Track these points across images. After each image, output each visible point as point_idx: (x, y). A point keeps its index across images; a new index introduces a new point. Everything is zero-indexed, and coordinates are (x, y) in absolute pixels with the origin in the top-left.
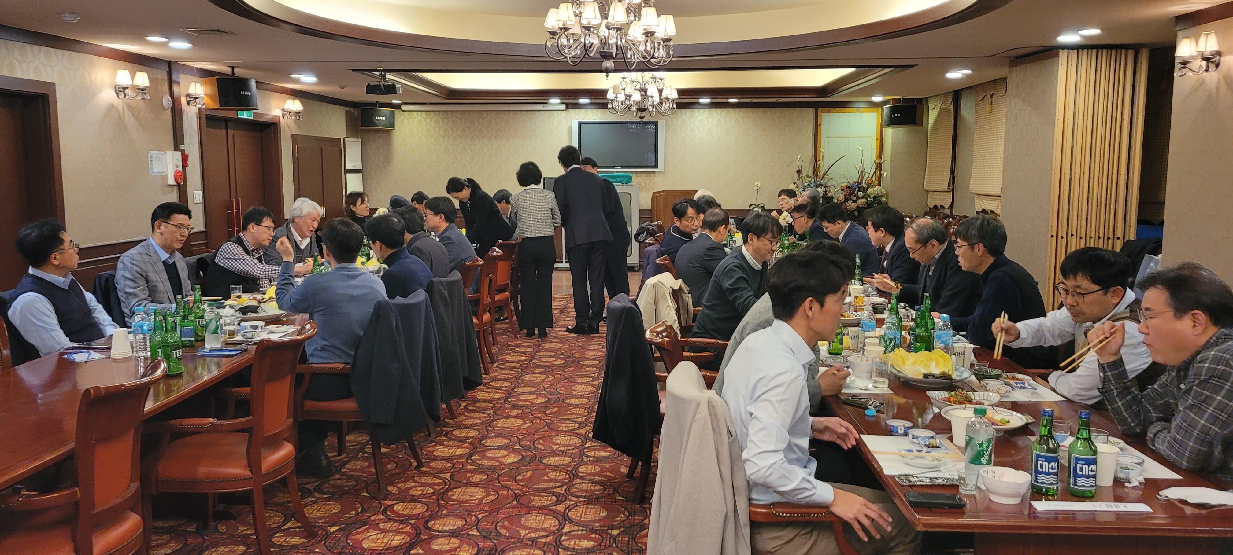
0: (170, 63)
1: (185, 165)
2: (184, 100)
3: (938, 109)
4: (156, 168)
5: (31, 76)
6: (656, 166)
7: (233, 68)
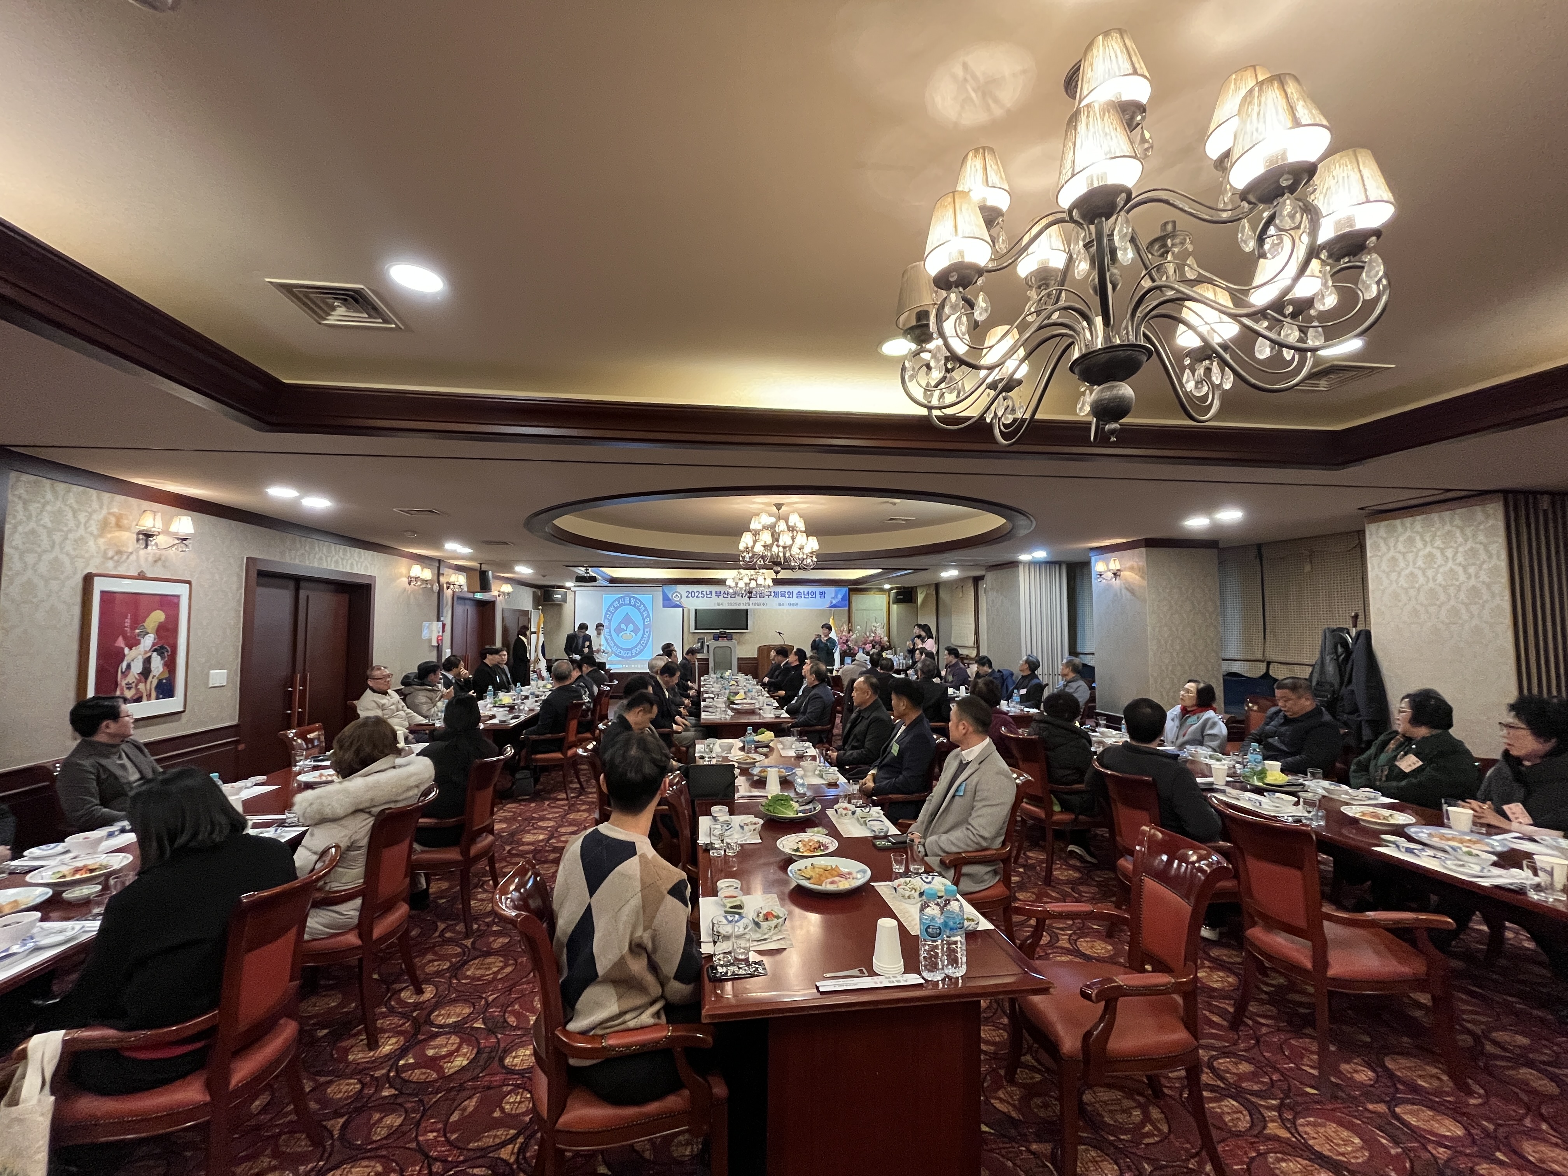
0: (439, 561)
1: (443, 631)
2: (445, 586)
3: (924, 593)
4: (425, 634)
5: (362, 572)
6: (747, 629)
7: (481, 564)
